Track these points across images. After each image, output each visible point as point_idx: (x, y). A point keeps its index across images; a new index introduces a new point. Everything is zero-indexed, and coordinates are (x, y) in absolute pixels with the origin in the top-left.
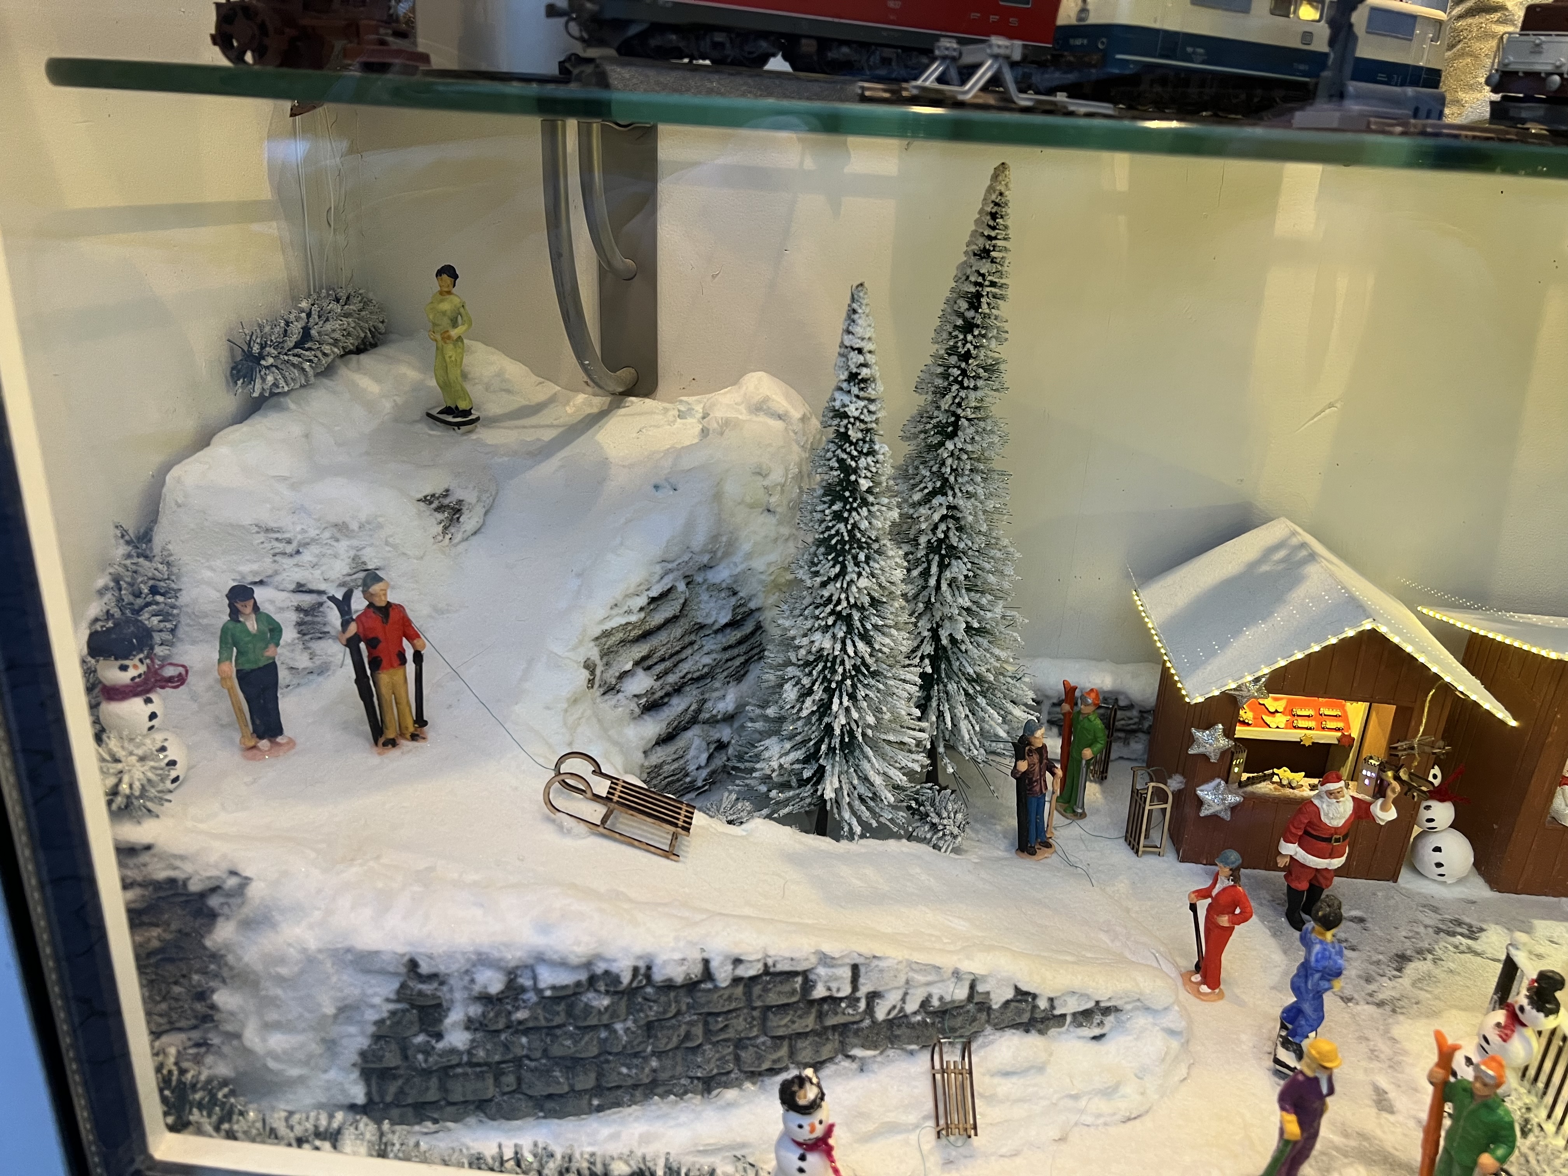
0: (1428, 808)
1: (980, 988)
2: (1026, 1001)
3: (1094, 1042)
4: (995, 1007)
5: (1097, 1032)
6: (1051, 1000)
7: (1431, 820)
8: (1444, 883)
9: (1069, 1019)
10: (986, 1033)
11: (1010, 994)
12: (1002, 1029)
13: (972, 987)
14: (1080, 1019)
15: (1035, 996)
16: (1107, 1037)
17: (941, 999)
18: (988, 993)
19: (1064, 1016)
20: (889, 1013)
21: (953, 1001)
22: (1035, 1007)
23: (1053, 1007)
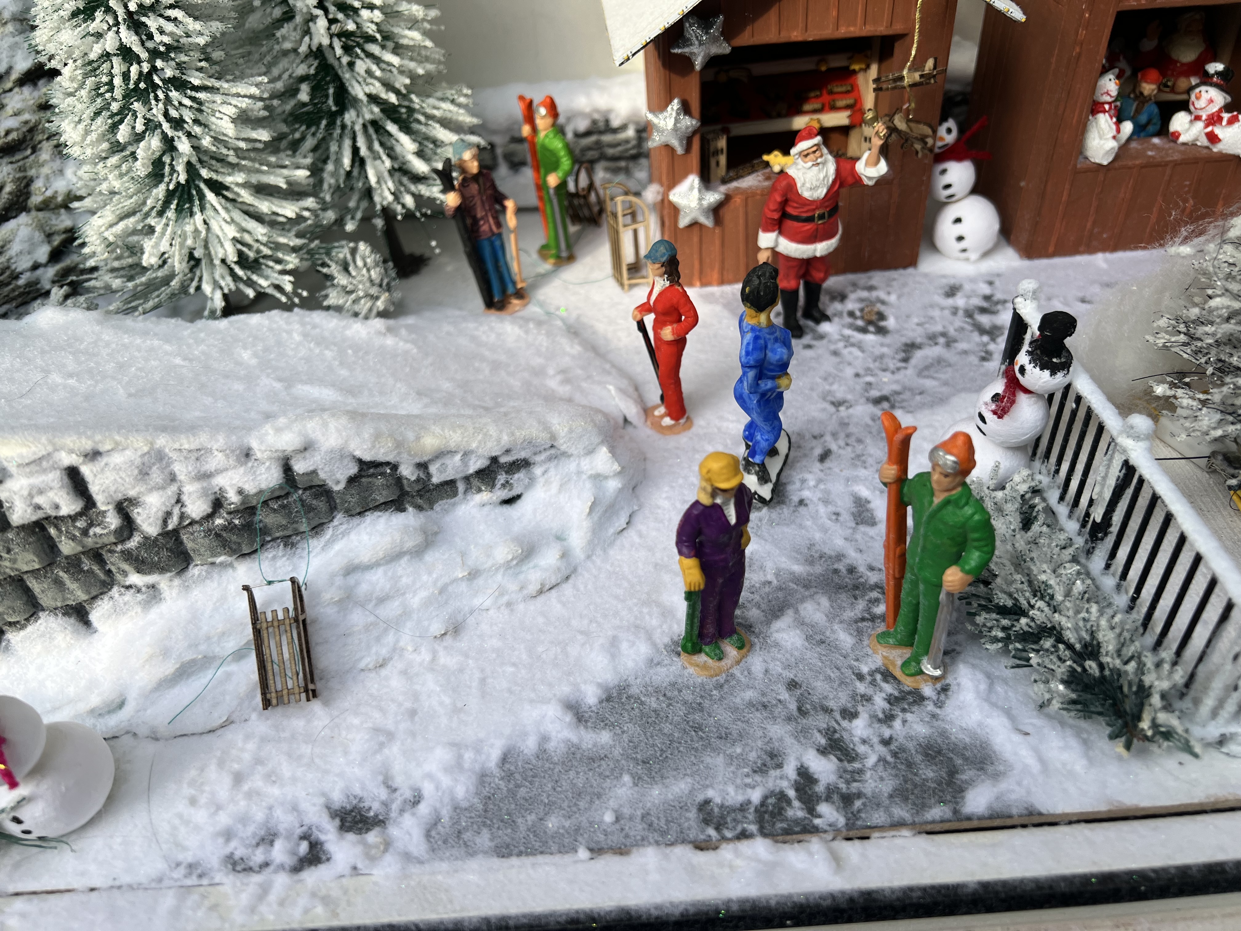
0: (944, 171)
1: (300, 467)
2: (383, 474)
3: (506, 509)
4: (336, 488)
5: (505, 494)
6: (423, 466)
7: (948, 186)
8: (967, 259)
9: (461, 487)
10: (336, 522)
11: (353, 470)
12: (360, 514)
13: (287, 469)
14: (475, 482)
15: (395, 467)
16: (523, 498)
17: (240, 492)
18: (314, 472)
19: (451, 483)
20: (165, 522)
21: (261, 492)
22: (399, 480)
23: (429, 476)
